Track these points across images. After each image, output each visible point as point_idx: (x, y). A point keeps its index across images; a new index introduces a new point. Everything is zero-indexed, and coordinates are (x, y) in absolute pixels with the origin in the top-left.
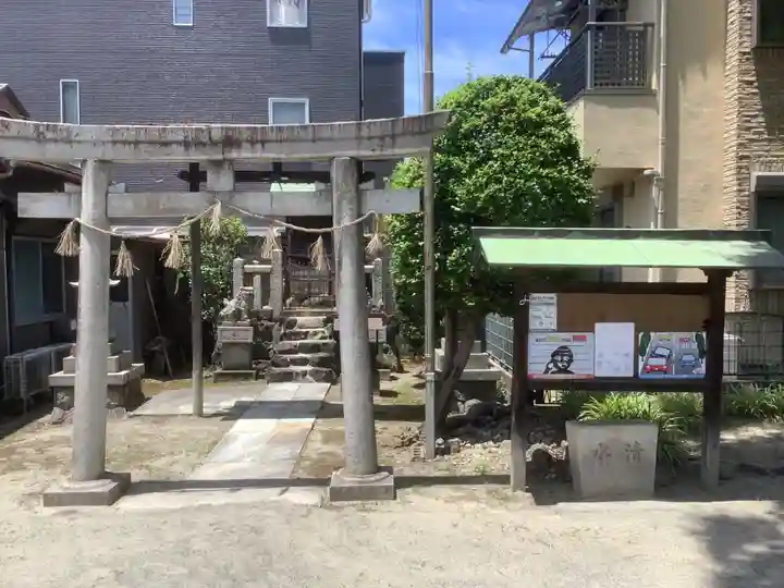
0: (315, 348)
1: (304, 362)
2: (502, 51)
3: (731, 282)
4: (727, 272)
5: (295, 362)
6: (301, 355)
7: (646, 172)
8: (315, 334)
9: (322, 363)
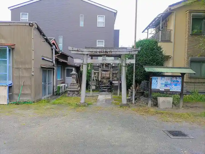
0: (107, 86)
1: (106, 89)
2: (142, 32)
3: (185, 76)
4: (185, 74)
5: (104, 89)
6: (105, 87)
7: (170, 56)
8: (107, 84)
9: (109, 89)
